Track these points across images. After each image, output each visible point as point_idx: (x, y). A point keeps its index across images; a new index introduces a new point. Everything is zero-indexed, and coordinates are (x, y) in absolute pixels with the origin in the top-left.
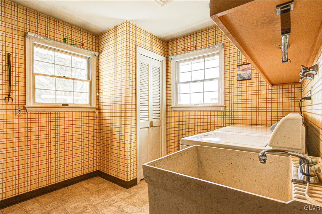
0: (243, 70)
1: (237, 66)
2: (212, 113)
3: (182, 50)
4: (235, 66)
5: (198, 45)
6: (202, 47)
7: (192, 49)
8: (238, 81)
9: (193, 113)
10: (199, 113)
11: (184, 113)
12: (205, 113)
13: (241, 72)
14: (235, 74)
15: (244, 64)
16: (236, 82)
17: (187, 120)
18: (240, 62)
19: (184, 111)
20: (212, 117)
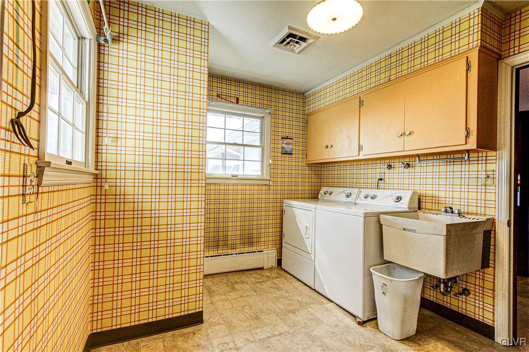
0: (286, 144)
1: (282, 138)
2: (256, 188)
3: (218, 96)
4: (280, 138)
5: (241, 98)
6: (246, 103)
7: (234, 100)
8: (282, 154)
9: (231, 188)
10: (240, 188)
11: (217, 187)
12: (248, 188)
13: (285, 146)
14: (280, 146)
15: (287, 138)
16: (280, 154)
17: (222, 197)
18: (284, 135)
19: (219, 184)
20: (256, 192)
